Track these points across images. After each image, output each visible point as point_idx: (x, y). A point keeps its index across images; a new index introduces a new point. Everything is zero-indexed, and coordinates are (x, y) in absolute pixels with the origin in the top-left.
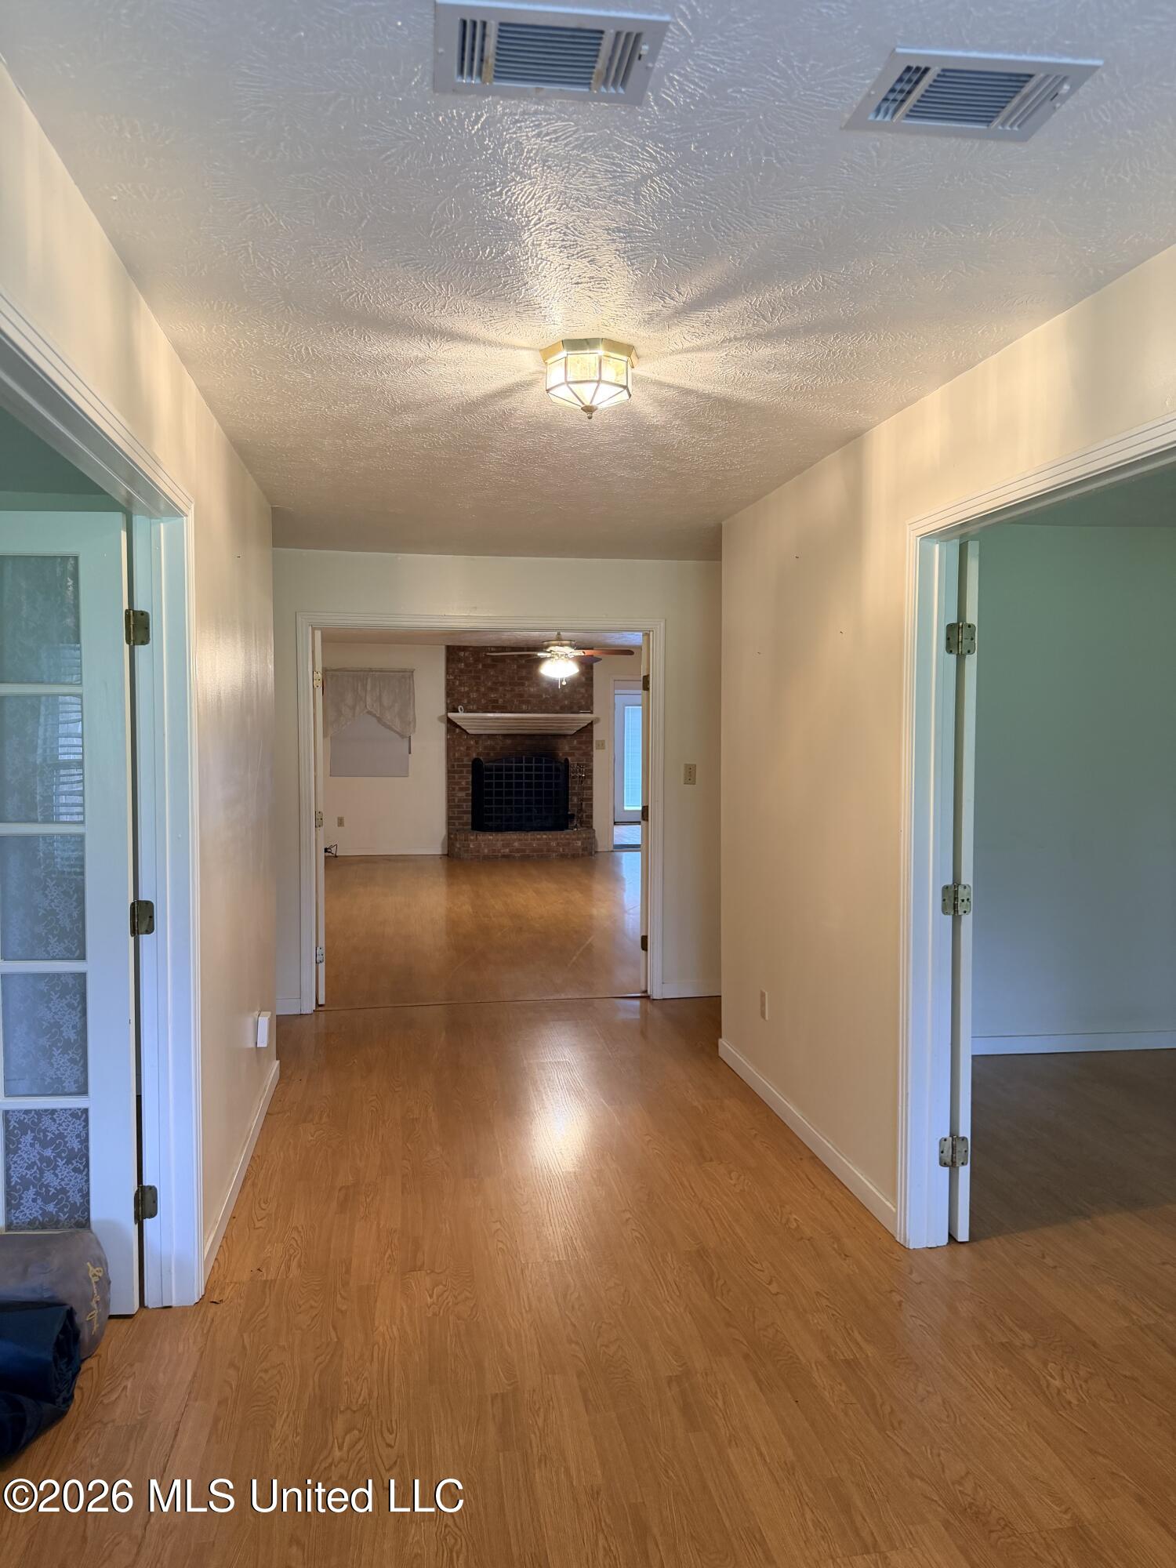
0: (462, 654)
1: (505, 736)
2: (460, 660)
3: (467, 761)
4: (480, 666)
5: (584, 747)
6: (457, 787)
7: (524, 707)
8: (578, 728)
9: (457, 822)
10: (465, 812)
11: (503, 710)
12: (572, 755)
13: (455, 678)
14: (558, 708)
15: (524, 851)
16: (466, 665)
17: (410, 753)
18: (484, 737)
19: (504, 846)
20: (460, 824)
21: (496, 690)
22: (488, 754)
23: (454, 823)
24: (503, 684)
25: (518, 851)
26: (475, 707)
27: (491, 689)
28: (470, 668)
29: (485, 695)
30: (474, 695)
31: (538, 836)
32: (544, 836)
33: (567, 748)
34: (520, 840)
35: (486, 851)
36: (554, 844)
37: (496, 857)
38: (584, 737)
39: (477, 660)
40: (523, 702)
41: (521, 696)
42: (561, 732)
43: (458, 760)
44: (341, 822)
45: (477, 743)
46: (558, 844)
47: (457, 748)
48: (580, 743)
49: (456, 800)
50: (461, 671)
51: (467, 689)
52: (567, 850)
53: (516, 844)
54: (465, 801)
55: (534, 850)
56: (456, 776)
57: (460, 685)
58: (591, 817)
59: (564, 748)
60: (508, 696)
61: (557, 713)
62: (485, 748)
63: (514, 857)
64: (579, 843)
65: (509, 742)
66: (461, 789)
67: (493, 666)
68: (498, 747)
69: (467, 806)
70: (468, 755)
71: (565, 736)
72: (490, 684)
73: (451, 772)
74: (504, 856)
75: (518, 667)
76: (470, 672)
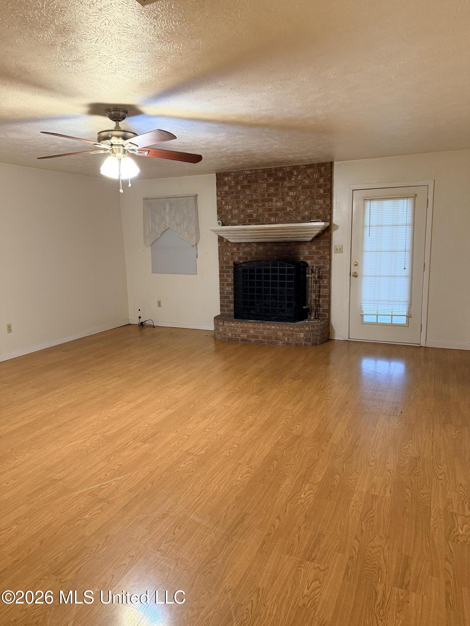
0: (226, 179)
1: (258, 244)
2: (225, 184)
3: (231, 264)
4: (239, 188)
5: (321, 252)
6: (225, 283)
7: (273, 219)
8: (314, 236)
9: (226, 309)
10: (230, 302)
11: (257, 222)
12: (312, 258)
13: (222, 199)
14: (299, 218)
15: (257, 337)
16: (230, 188)
17: (197, 258)
18: (243, 245)
19: (242, 332)
20: (228, 311)
21: (252, 206)
22: (246, 258)
23: (224, 309)
24: (256, 201)
25: (253, 337)
26: (236, 222)
27: (248, 206)
28: (232, 190)
29: (243, 210)
30: (235, 212)
31: (268, 327)
32: (273, 327)
33: (307, 253)
34: (254, 329)
35: (230, 334)
36: (280, 334)
37: (237, 340)
38: (321, 243)
39: (237, 183)
40: (271, 215)
41: (270, 210)
42: (299, 239)
43: (226, 262)
44: (159, 304)
45: (238, 249)
46: (284, 335)
47: (225, 254)
48: (318, 248)
49: (225, 293)
50: (226, 193)
51: (230, 207)
52: (291, 340)
53: (252, 331)
54: (231, 293)
55: (264, 337)
56: (225, 274)
57: (226, 204)
58: (329, 311)
59: (304, 254)
60: (261, 211)
61: (299, 222)
62: (244, 253)
63: (250, 341)
64: (302, 335)
65: (261, 248)
66: (228, 285)
67: (249, 187)
68: (253, 253)
69: (232, 297)
70: (232, 259)
71: (305, 242)
72: (246, 202)
73: (222, 272)
74: (243, 340)
75: (268, 186)
76: (233, 193)
